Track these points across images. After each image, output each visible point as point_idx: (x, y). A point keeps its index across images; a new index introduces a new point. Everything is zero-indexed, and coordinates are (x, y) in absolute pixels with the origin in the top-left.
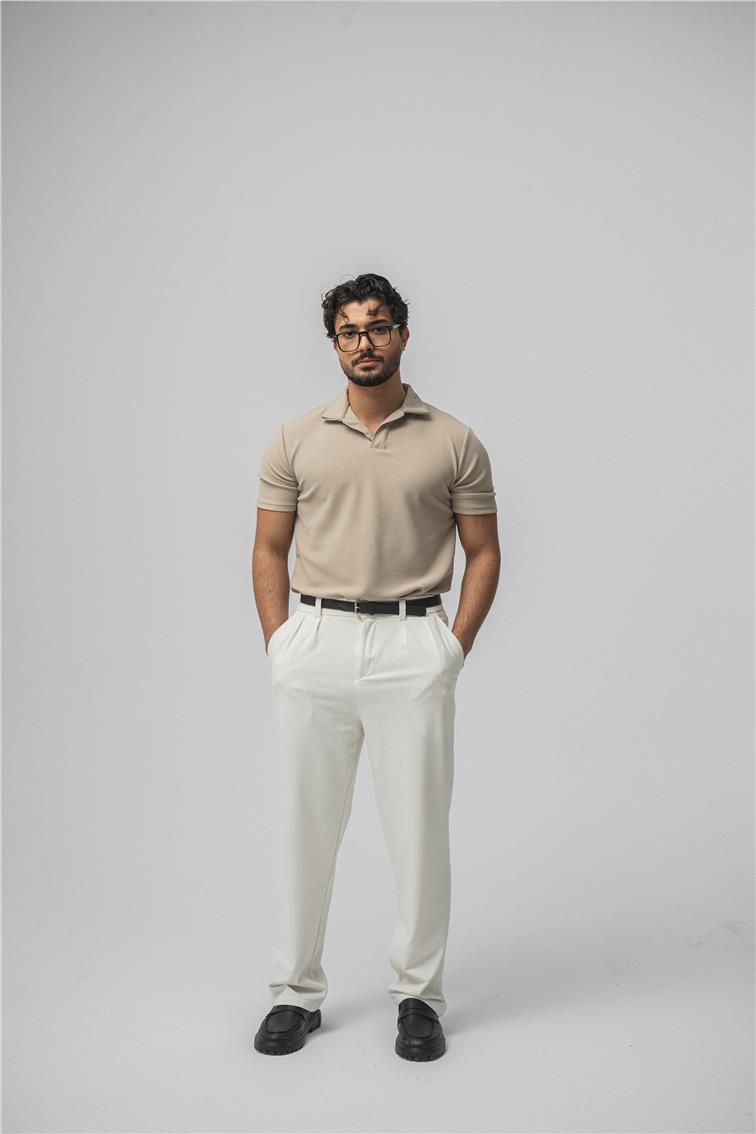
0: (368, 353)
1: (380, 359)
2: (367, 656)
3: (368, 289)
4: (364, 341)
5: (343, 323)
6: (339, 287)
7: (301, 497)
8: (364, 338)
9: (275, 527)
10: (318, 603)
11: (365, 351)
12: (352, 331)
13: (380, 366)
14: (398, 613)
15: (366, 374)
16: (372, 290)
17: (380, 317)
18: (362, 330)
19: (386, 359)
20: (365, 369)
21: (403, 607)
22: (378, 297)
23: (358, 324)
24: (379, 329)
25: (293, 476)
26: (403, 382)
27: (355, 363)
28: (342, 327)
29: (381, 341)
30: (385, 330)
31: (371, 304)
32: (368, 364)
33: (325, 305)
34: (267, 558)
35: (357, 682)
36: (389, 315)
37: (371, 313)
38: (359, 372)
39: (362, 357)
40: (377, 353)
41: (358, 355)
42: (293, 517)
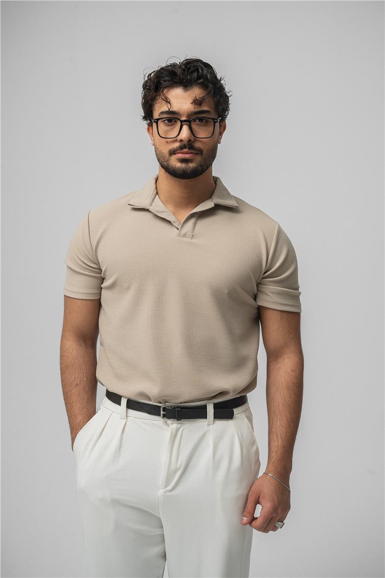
0: (189, 145)
1: (200, 152)
2: (173, 466)
3: (195, 75)
4: (185, 130)
5: (165, 108)
6: (162, 69)
7: (105, 284)
8: (185, 128)
9: (80, 316)
10: (124, 402)
11: (185, 142)
12: (172, 118)
13: (198, 159)
14: (205, 417)
15: (183, 166)
16: (199, 78)
17: (205, 108)
18: (184, 118)
19: (204, 152)
20: (183, 161)
21: (210, 410)
22: (204, 86)
23: (181, 112)
24: (201, 120)
25: (98, 263)
26: (213, 175)
27: (172, 153)
28: (162, 113)
29: (203, 133)
30: (207, 121)
31: (197, 92)
32: (187, 156)
33: (145, 86)
34: (75, 349)
35: (161, 492)
36: (212, 106)
37: (197, 102)
38: (175, 163)
39: (181, 148)
40: (198, 145)
41: (177, 145)
42: (97, 305)
